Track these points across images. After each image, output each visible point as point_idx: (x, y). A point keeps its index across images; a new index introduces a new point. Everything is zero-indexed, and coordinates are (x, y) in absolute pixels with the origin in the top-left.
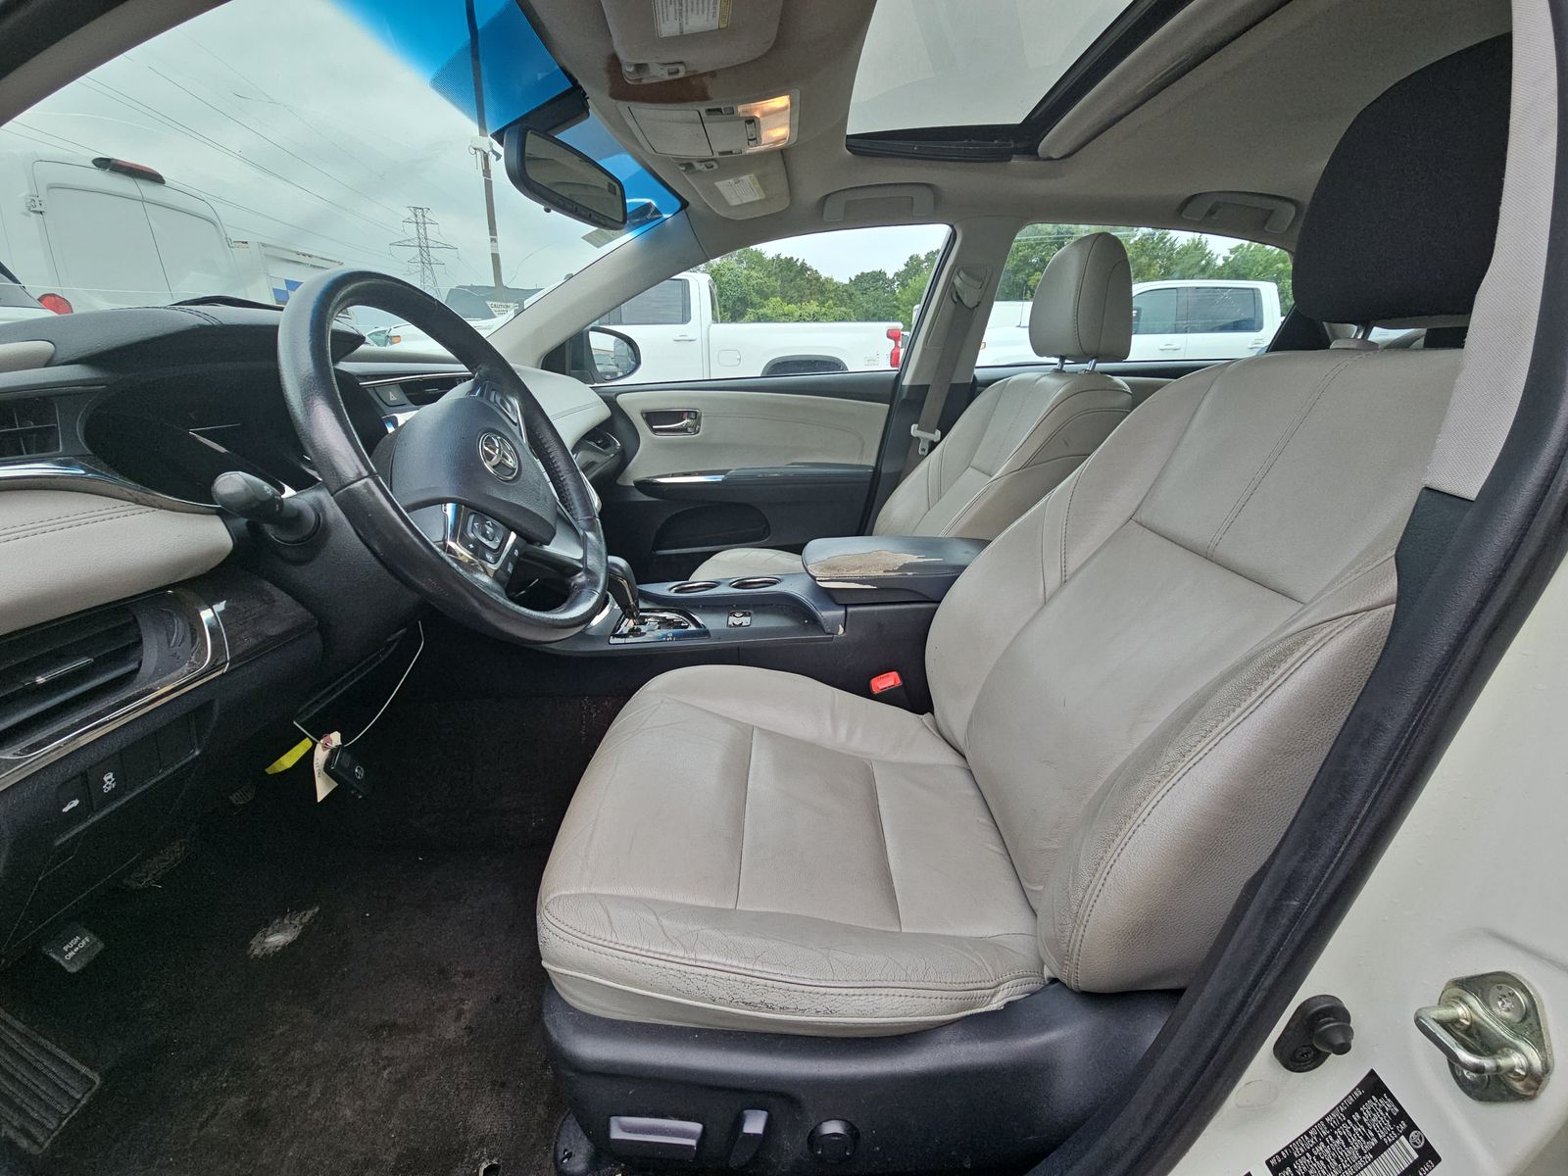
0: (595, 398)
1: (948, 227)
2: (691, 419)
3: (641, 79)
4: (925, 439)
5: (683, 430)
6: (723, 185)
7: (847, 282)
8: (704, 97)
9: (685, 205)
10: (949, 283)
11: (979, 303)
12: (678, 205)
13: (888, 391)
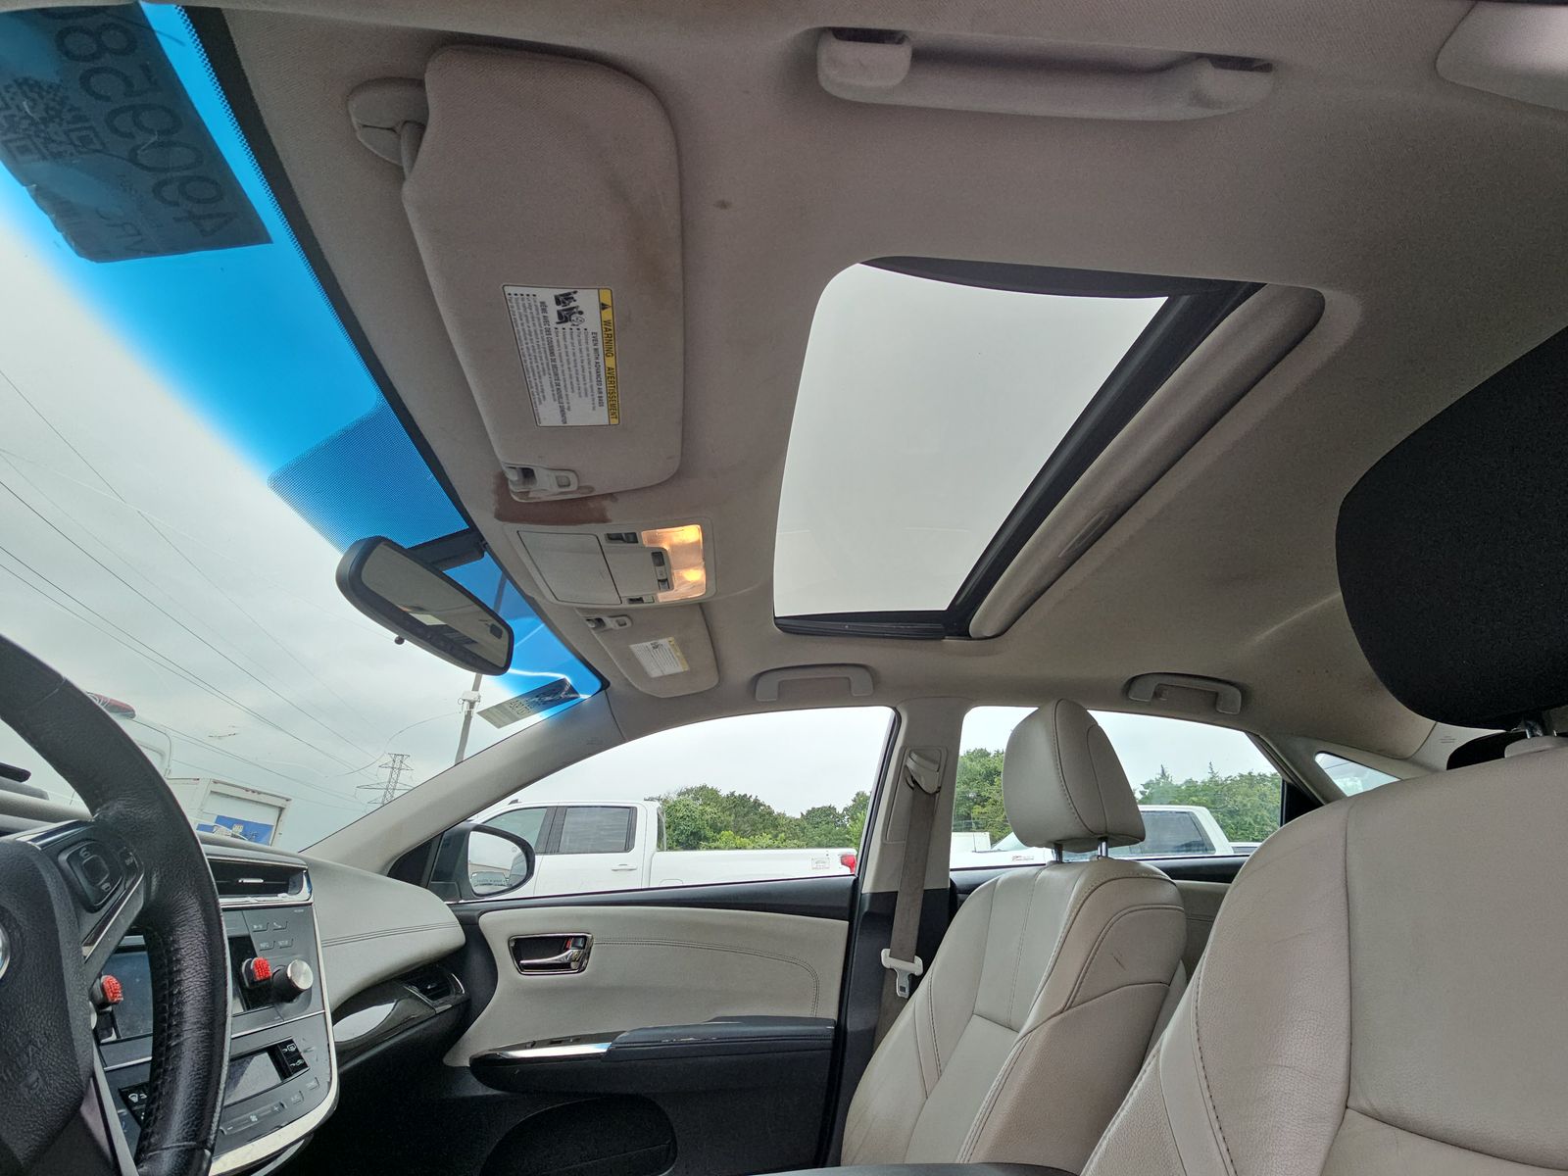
0: (451, 917)
1: (891, 710)
2: (579, 948)
3: (528, 492)
4: (903, 972)
5: (564, 966)
6: (640, 649)
7: (799, 817)
8: (603, 520)
9: (605, 684)
10: (902, 767)
11: (940, 788)
12: (598, 685)
13: (846, 904)
